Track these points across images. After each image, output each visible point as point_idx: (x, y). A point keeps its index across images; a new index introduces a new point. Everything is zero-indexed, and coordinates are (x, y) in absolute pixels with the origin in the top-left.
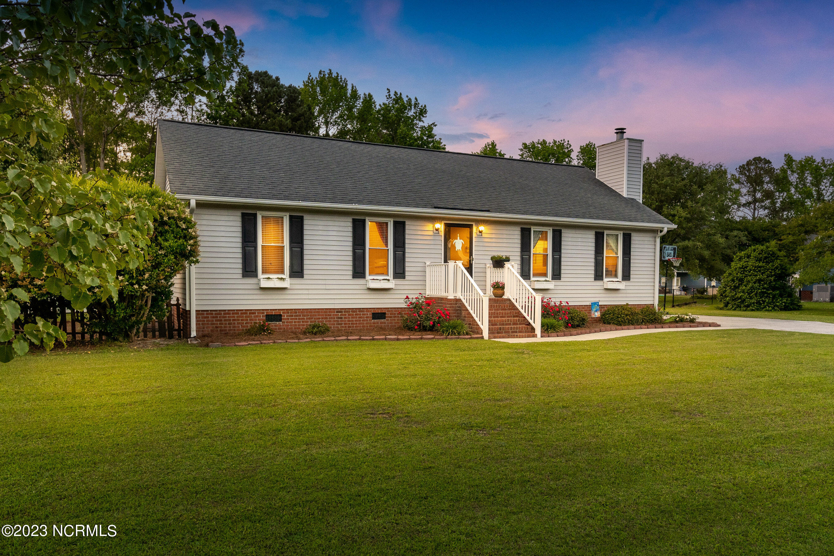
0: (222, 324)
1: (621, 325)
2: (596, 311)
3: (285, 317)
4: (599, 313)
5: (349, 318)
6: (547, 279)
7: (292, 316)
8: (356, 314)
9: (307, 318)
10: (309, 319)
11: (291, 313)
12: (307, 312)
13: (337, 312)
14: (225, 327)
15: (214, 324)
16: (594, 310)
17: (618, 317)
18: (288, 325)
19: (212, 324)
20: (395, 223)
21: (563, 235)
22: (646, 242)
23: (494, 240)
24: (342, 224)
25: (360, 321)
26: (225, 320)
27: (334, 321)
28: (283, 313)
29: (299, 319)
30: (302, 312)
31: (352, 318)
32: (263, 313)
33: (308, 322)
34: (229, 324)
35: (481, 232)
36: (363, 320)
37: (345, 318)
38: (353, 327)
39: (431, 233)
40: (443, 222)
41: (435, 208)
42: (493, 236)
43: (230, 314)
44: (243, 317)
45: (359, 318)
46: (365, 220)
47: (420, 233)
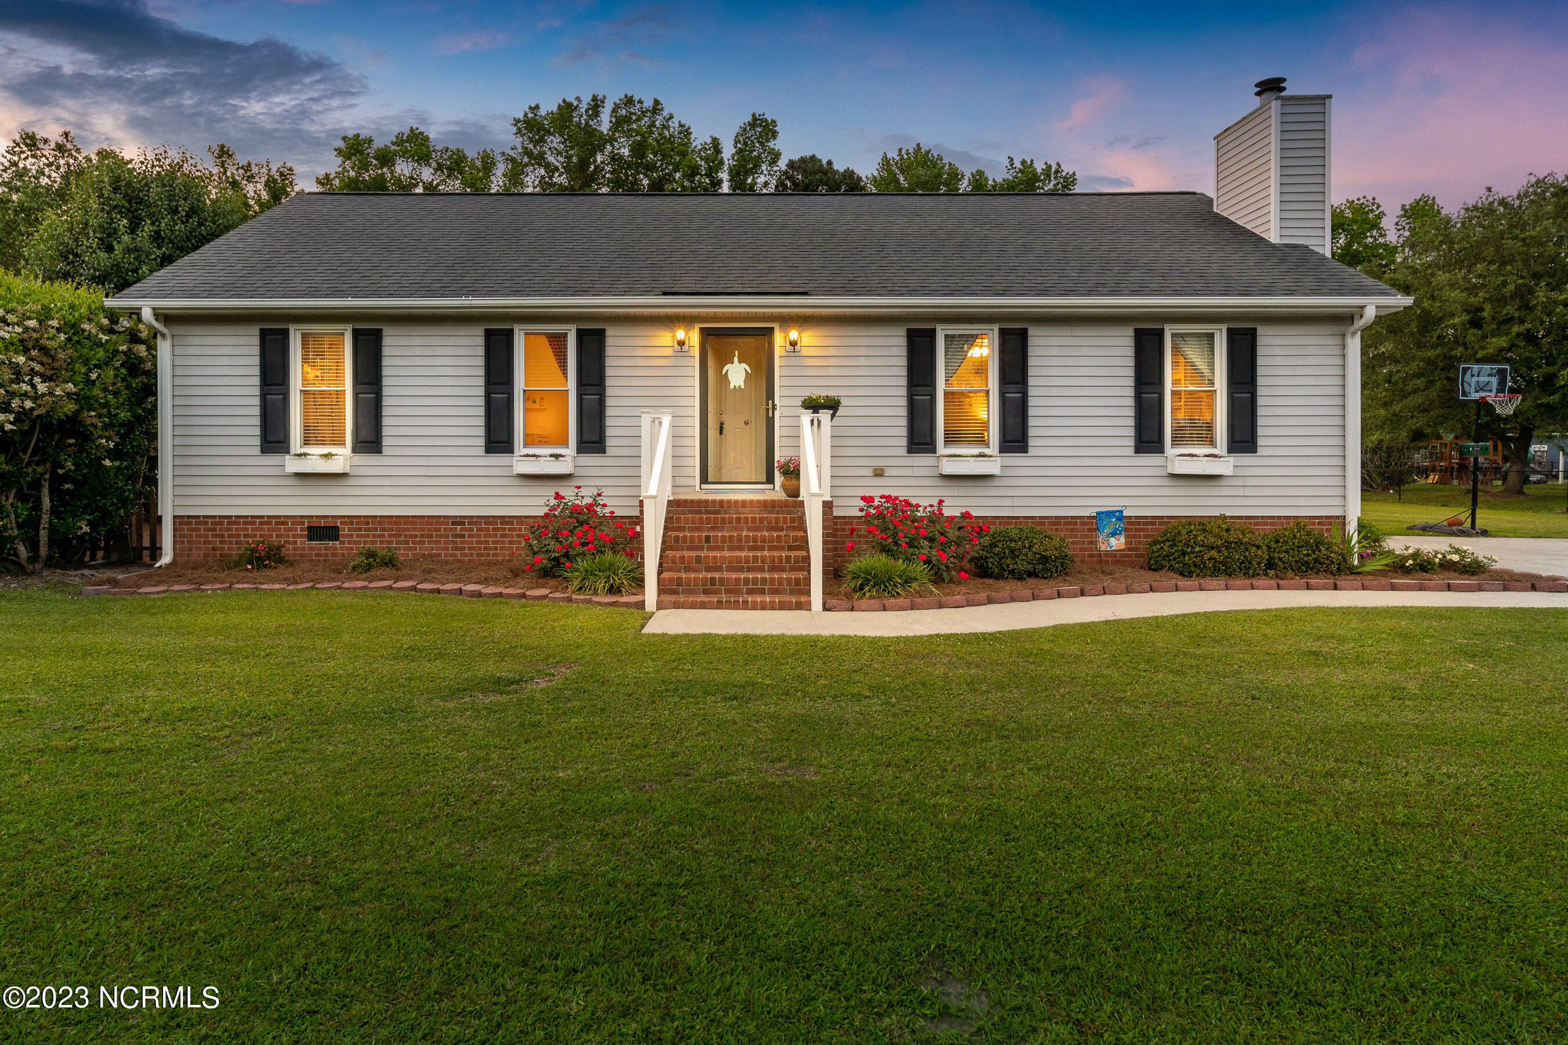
0: (224, 542)
1: (1190, 574)
2: (1113, 534)
3: (345, 531)
4: (1122, 539)
5: (479, 536)
6: (987, 451)
7: (360, 530)
8: (494, 529)
9: (390, 536)
10: (394, 536)
11: (358, 523)
12: (389, 523)
13: (453, 523)
14: (229, 549)
15: (209, 542)
16: (1107, 531)
17: (1184, 553)
18: (352, 549)
19: (205, 542)
20: (581, 334)
21: (1031, 341)
22: (1311, 350)
23: (832, 362)
24: (464, 341)
25: (504, 542)
26: (229, 536)
27: (447, 542)
28: (342, 523)
29: (374, 536)
30: (380, 523)
31: (486, 536)
32: (303, 523)
33: (391, 542)
34: (237, 543)
35: (793, 344)
36: (510, 542)
37: (470, 536)
38: (488, 555)
39: (669, 352)
40: (697, 327)
41: (665, 294)
42: (831, 352)
43: (238, 523)
44: (262, 530)
45: (502, 536)
46: (512, 330)
47: (640, 352)
